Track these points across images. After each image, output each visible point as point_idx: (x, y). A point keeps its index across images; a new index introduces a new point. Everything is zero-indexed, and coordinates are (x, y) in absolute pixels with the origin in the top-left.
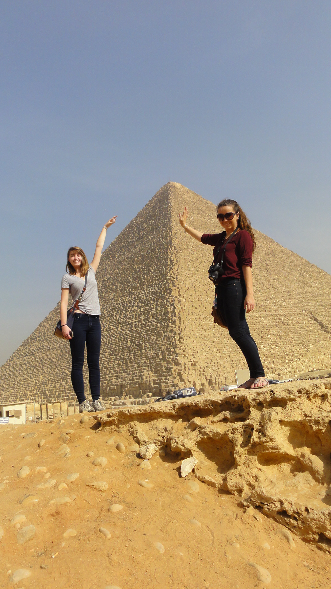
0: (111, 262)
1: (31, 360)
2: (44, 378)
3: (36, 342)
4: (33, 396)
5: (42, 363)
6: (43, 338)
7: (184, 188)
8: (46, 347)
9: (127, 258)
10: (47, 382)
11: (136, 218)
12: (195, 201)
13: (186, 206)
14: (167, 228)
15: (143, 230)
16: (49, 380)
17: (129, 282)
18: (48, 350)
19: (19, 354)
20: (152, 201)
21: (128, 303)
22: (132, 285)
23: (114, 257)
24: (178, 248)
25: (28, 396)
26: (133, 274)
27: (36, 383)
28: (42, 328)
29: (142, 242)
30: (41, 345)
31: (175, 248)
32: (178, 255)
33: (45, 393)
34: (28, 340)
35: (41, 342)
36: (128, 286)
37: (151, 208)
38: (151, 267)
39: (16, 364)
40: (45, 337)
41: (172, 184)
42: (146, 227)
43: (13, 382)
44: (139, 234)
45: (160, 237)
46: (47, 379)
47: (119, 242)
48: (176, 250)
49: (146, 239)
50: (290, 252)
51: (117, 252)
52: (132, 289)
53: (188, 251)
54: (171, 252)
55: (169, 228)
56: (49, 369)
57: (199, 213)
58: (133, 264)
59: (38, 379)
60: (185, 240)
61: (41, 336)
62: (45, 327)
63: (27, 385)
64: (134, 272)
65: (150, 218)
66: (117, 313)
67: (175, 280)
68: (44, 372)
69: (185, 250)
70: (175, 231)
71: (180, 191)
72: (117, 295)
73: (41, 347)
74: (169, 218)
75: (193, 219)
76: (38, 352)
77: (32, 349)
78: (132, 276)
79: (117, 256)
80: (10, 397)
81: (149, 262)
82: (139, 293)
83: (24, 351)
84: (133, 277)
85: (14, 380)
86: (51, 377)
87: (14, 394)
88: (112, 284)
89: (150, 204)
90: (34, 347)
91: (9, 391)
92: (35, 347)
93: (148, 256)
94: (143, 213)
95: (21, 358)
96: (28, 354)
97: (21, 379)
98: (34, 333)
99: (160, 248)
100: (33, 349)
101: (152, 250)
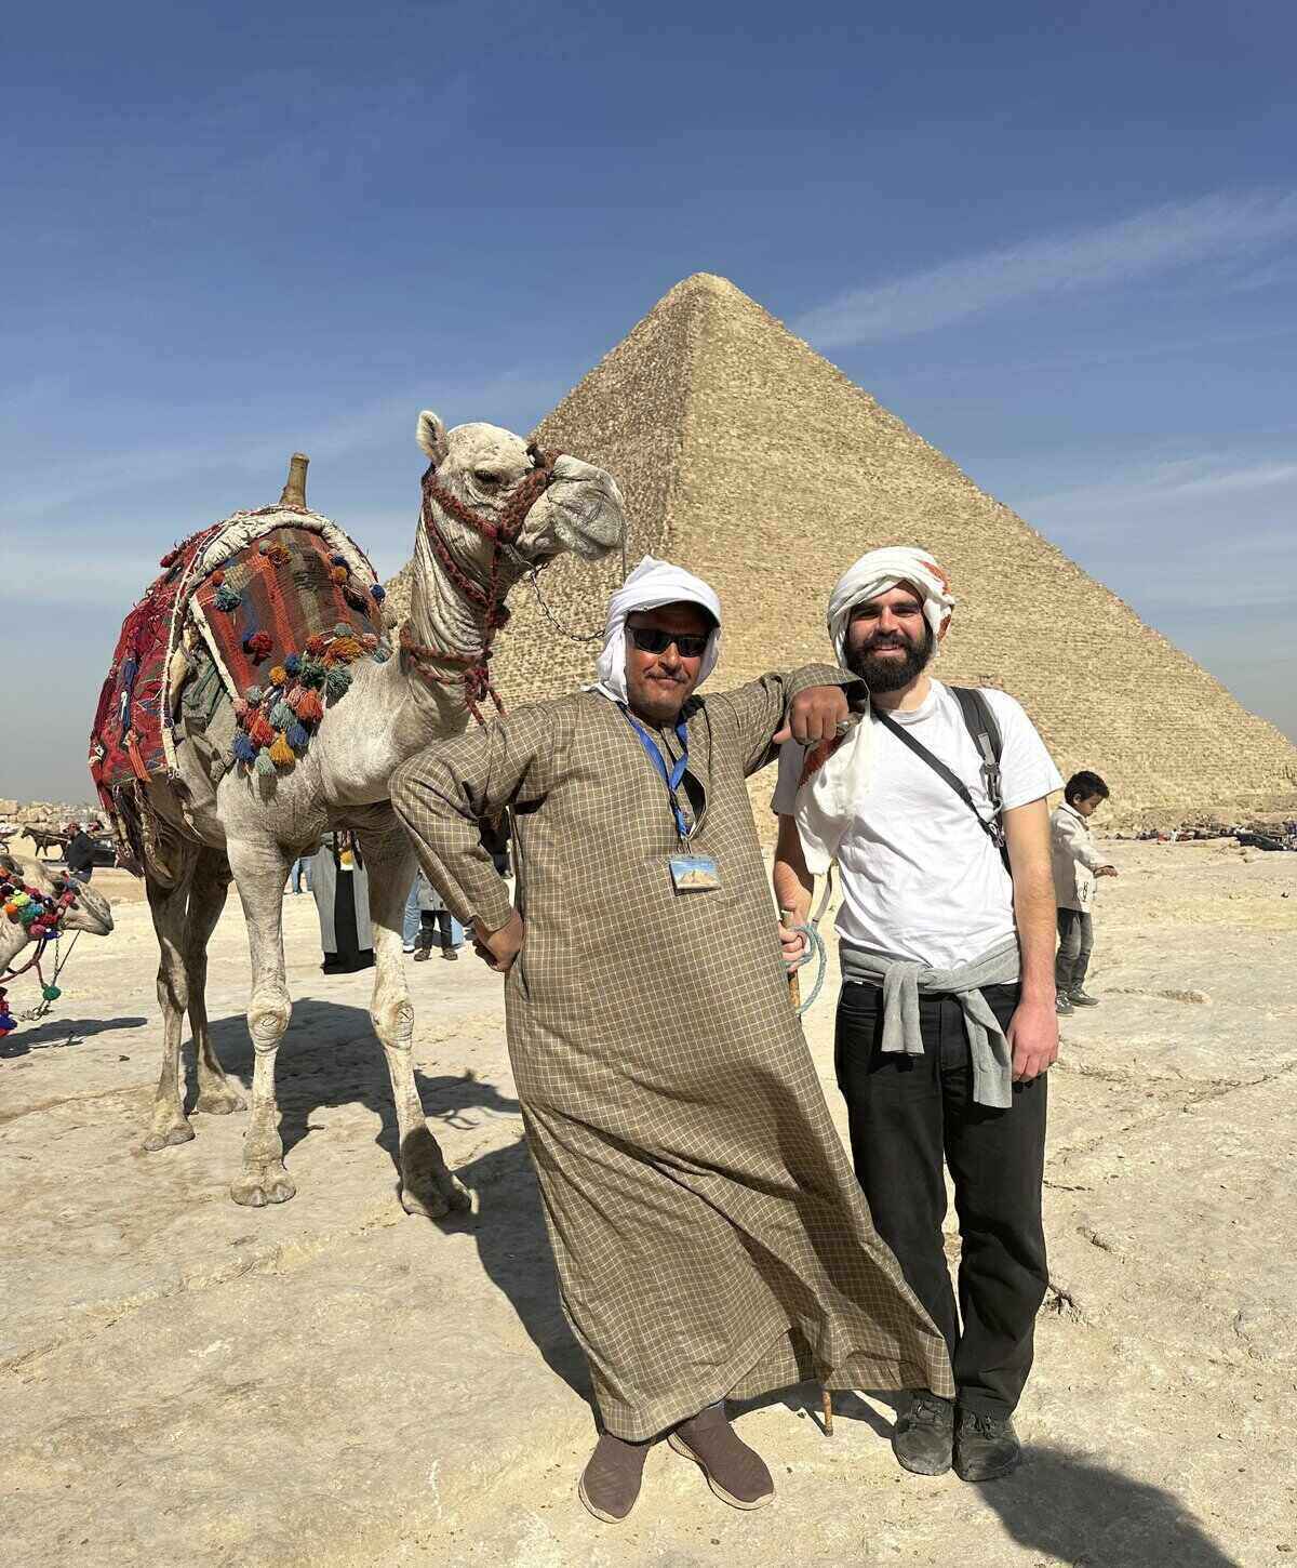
7: (737, 295)
14: (673, 430)
31: (685, 492)
42: (621, 408)
54: (672, 505)
55: (677, 430)
57: (765, 383)
70: (691, 441)
101: (630, 488)
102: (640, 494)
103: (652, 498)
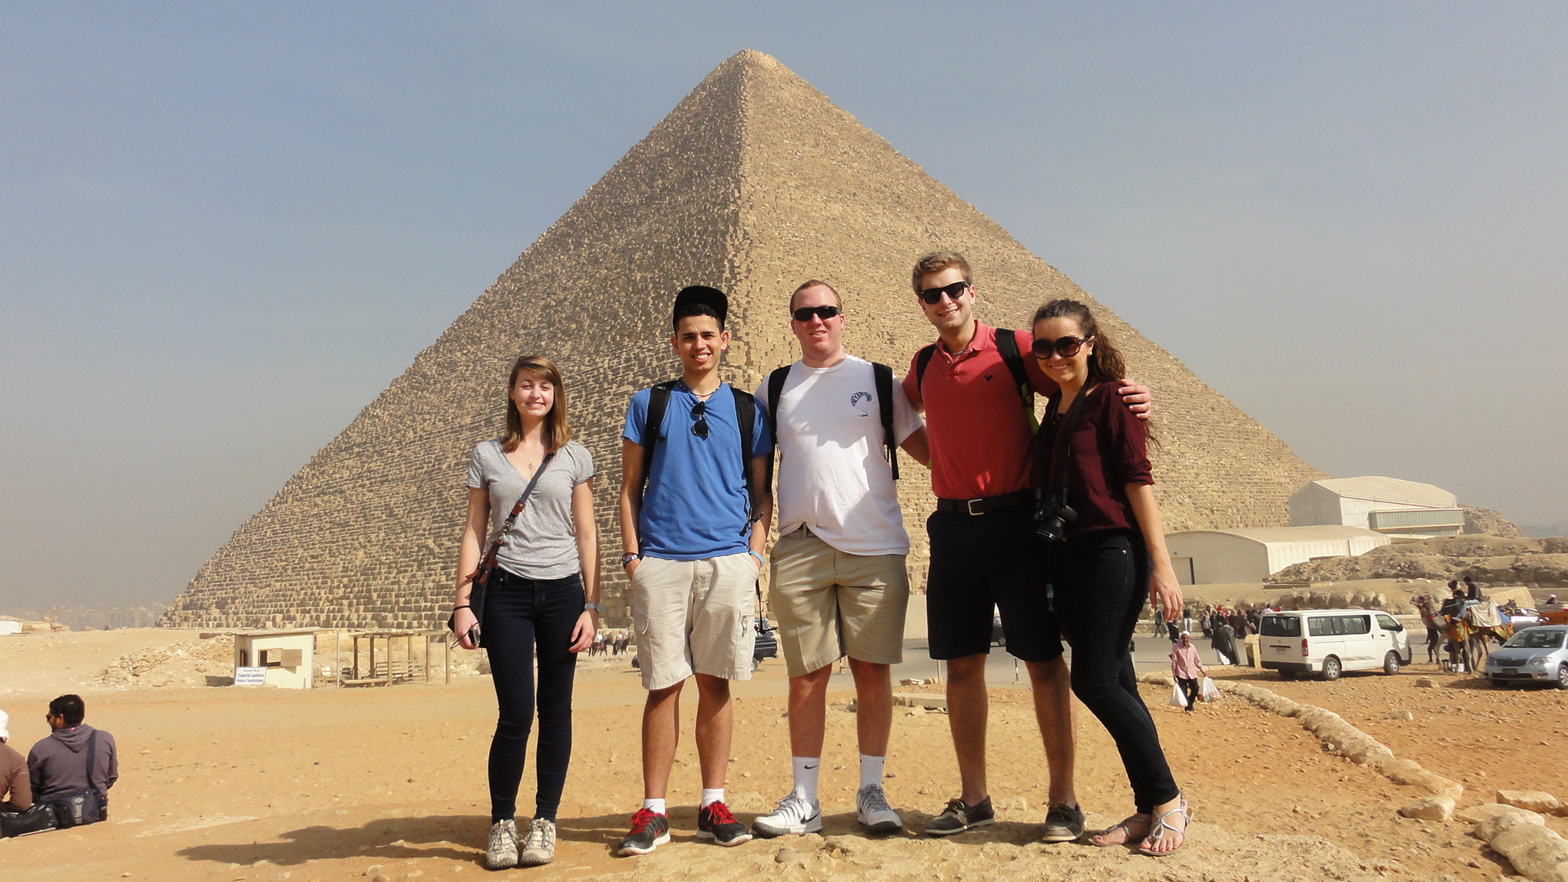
0: (569, 258)
1: (334, 506)
2: (366, 557)
3: (350, 459)
4: (335, 602)
5: (363, 517)
6: (371, 450)
7: (783, 71)
8: (377, 475)
9: (614, 251)
10: (375, 569)
11: (646, 141)
12: (810, 109)
13: (786, 120)
14: (729, 178)
15: (662, 176)
16: (381, 563)
17: (615, 316)
18: (382, 483)
19: (300, 488)
20: (694, 98)
21: (610, 373)
22: (623, 325)
23: (577, 245)
24: (753, 234)
25: (321, 603)
26: (627, 294)
27: (345, 569)
28: (370, 422)
29: (658, 210)
30: (365, 468)
31: (746, 233)
32: (753, 254)
33: (370, 598)
34: (328, 453)
35: (364, 459)
36: (613, 327)
37: (688, 118)
38: (677, 279)
39: (293, 513)
40: (377, 448)
41: (751, 56)
42: (671, 168)
43: (282, 561)
44: (652, 187)
45: (708, 201)
46: (377, 560)
47: (594, 205)
48: (748, 239)
49: (670, 203)
50: (1049, 269)
51: (588, 232)
52: (622, 336)
53: (781, 244)
54: (733, 245)
55: (733, 178)
56: (382, 535)
57: (818, 145)
58: (630, 269)
59: (351, 559)
60: (775, 215)
61: (365, 443)
62: (377, 420)
63: (321, 573)
64: (630, 289)
65: (685, 146)
66: (577, 397)
67: (740, 320)
68: (369, 542)
69: (773, 242)
70: (748, 187)
71: (772, 79)
72: (581, 349)
73: (365, 472)
74: (735, 151)
75: (801, 158)
76: (353, 488)
77: (337, 476)
78: (624, 300)
79: (586, 241)
80: (271, 601)
81: (673, 266)
82: (640, 347)
83: (315, 480)
84: (627, 303)
85: (284, 558)
86: (388, 555)
87: (283, 595)
88: (567, 318)
89: (686, 107)
90: (344, 471)
91: (269, 586)
92: (348, 472)
93: (672, 250)
94: (667, 128)
95: (306, 497)
96: (327, 489)
97: (305, 554)
98: (347, 435)
99: (706, 230)
100: (341, 478)
101: (684, 234)
102: (696, 238)
103: (710, 240)
